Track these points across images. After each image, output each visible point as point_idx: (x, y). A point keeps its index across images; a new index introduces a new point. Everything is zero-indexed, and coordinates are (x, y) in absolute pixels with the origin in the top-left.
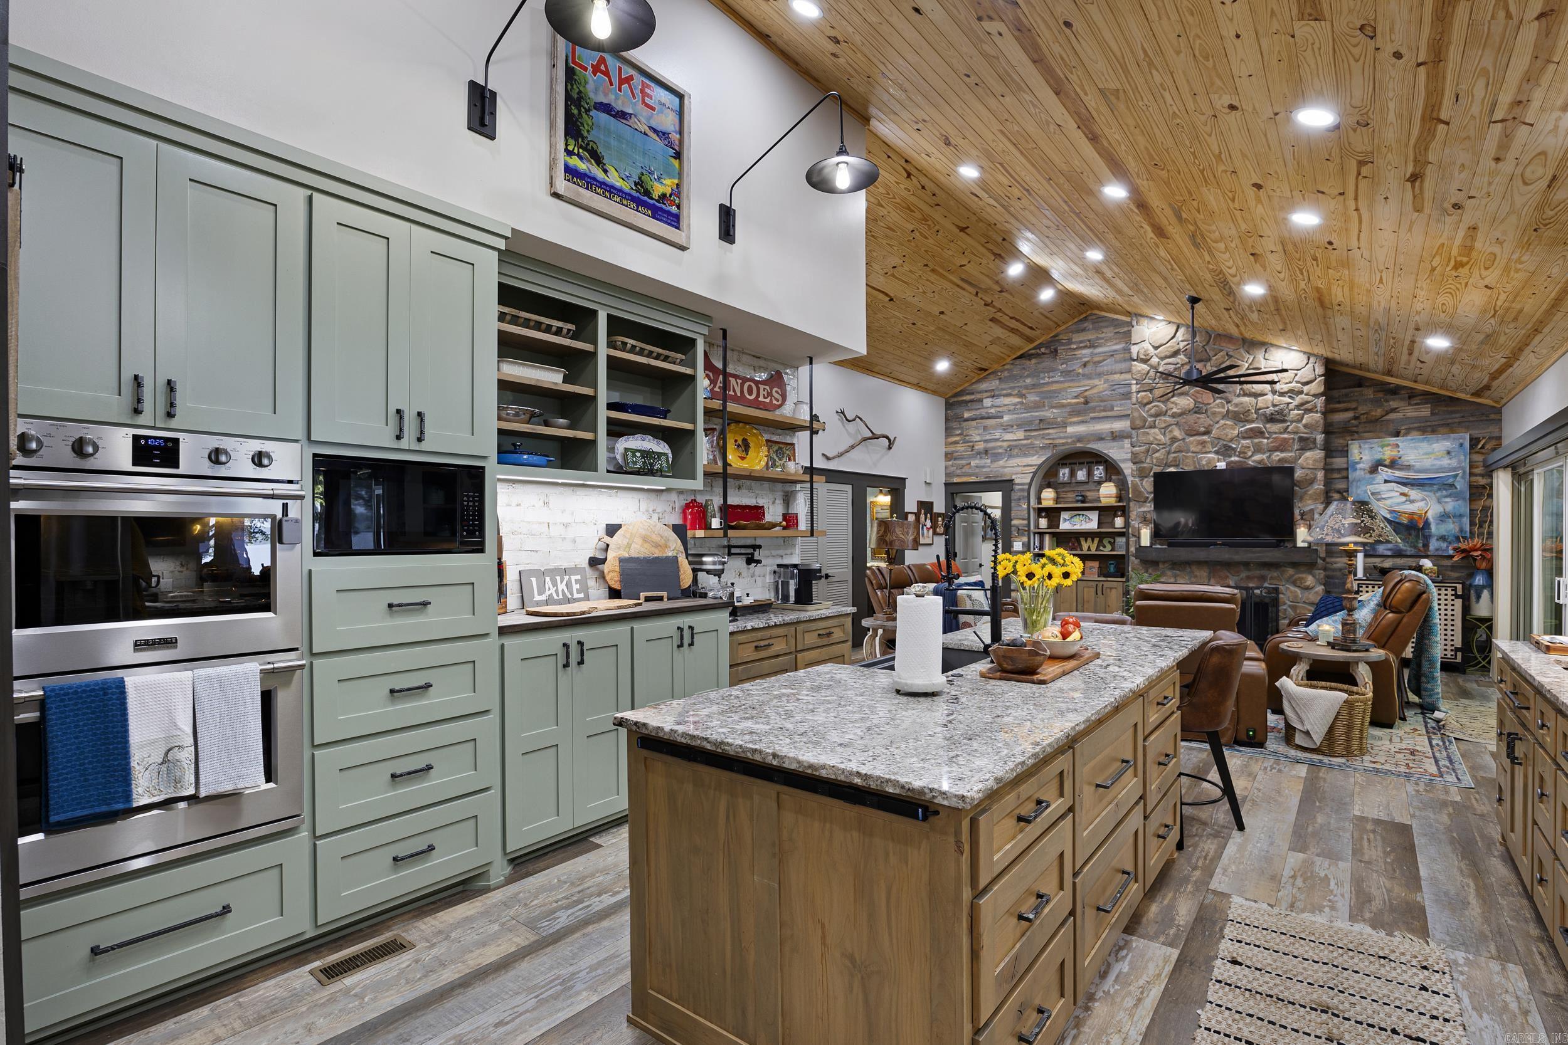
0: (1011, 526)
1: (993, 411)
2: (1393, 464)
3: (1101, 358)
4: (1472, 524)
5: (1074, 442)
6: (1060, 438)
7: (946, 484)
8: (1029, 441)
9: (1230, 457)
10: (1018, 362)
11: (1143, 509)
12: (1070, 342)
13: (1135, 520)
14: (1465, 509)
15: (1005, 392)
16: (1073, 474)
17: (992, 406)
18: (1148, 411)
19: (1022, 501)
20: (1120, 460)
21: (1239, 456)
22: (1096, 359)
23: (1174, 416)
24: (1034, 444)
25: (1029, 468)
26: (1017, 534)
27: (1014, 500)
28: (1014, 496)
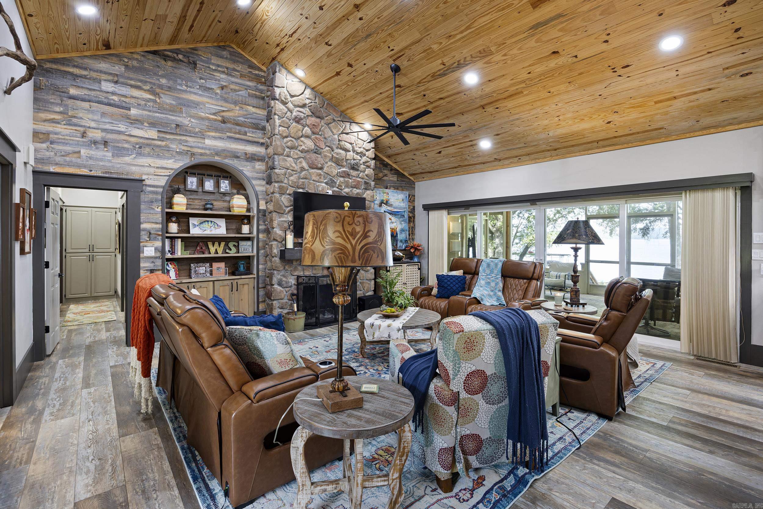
0: (139, 230)
1: (115, 98)
2: (387, 203)
3: (237, 88)
4: (409, 235)
5: (212, 155)
6: (199, 148)
7: (33, 172)
8: (164, 143)
9: (333, 187)
10: (151, 56)
11: (282, 219)
12: (208, 61)
13: (276, 228)
14: (407, 228)
15: (132, 82)
16: (201, 183)
17: (113, 93)
18: (286, 143)
19: (154, 204)
20: (253, 178)
21: (337, 188)
22: (232, 87)
23: (302, 152)
24: (169, 147)
25: (163, 171)
26: (148, 239)
27: (145, 202)
28: (143, 197)
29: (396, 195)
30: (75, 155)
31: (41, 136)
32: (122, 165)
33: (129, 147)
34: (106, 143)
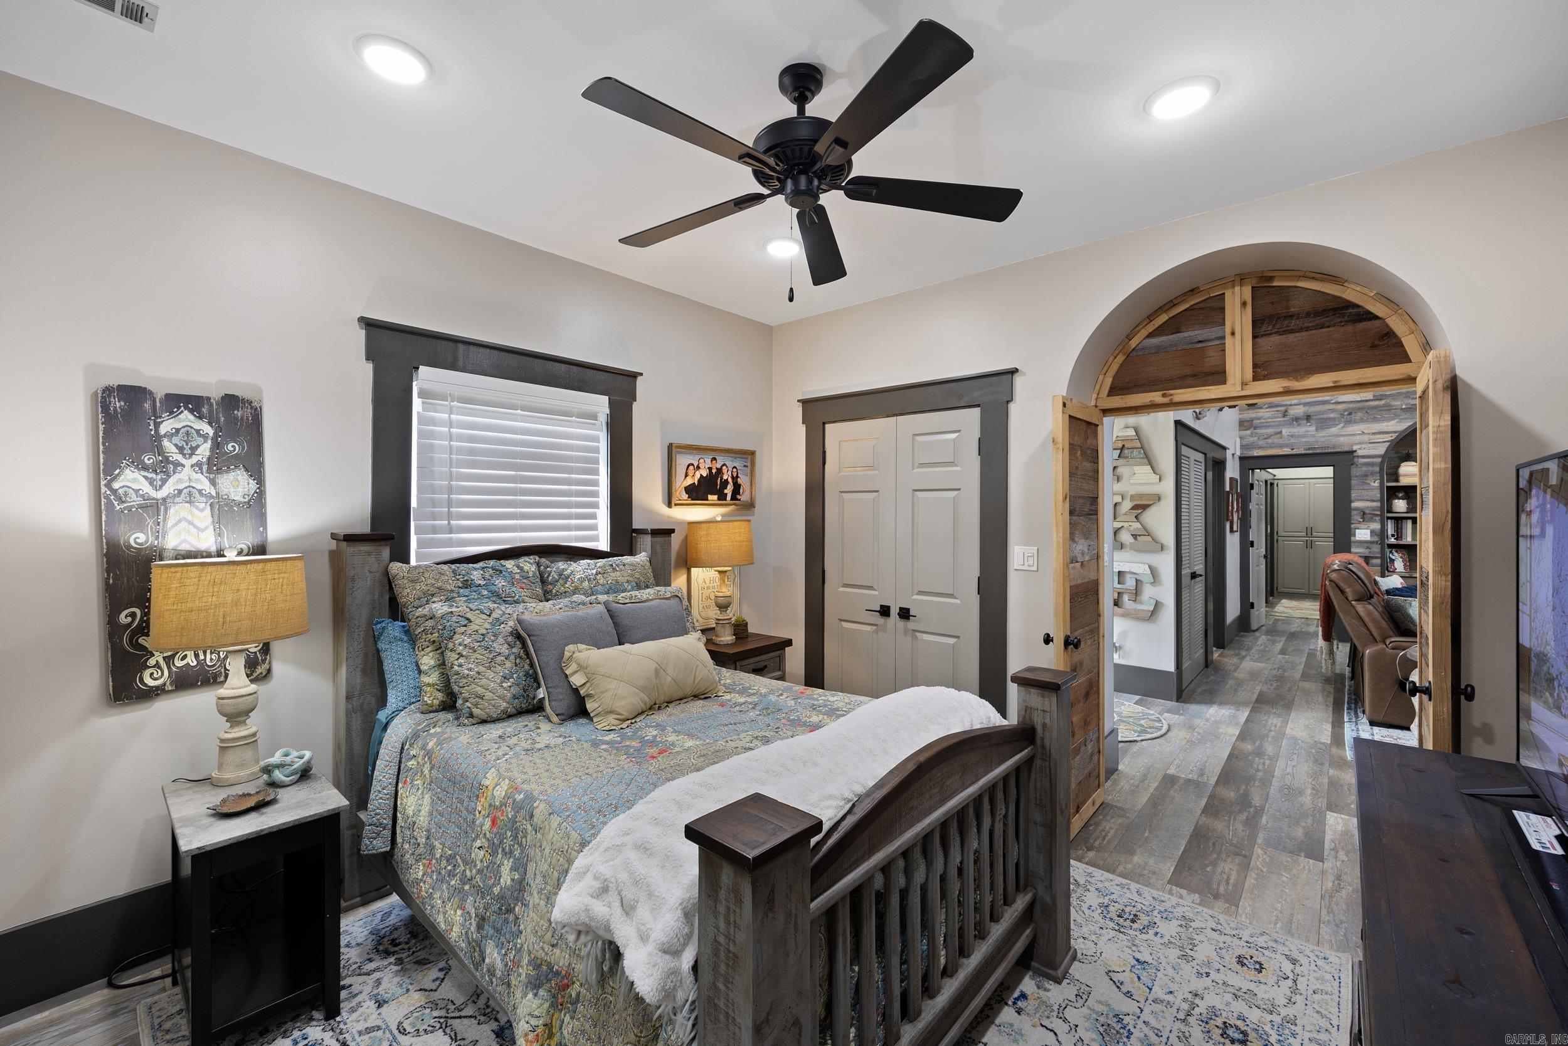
0: (1351, 509)
7: (1241, 459)
19: (1370, 478)
24: (1390, 406)
25: (1382, 436)
26: (1361, 520)
27: (1357, 476)
28: (1354, 471)
30: (1278, 436)
31: (1246, 424)
32: (1327, 438)
33: (1336, 416)
34: (1308, 418)
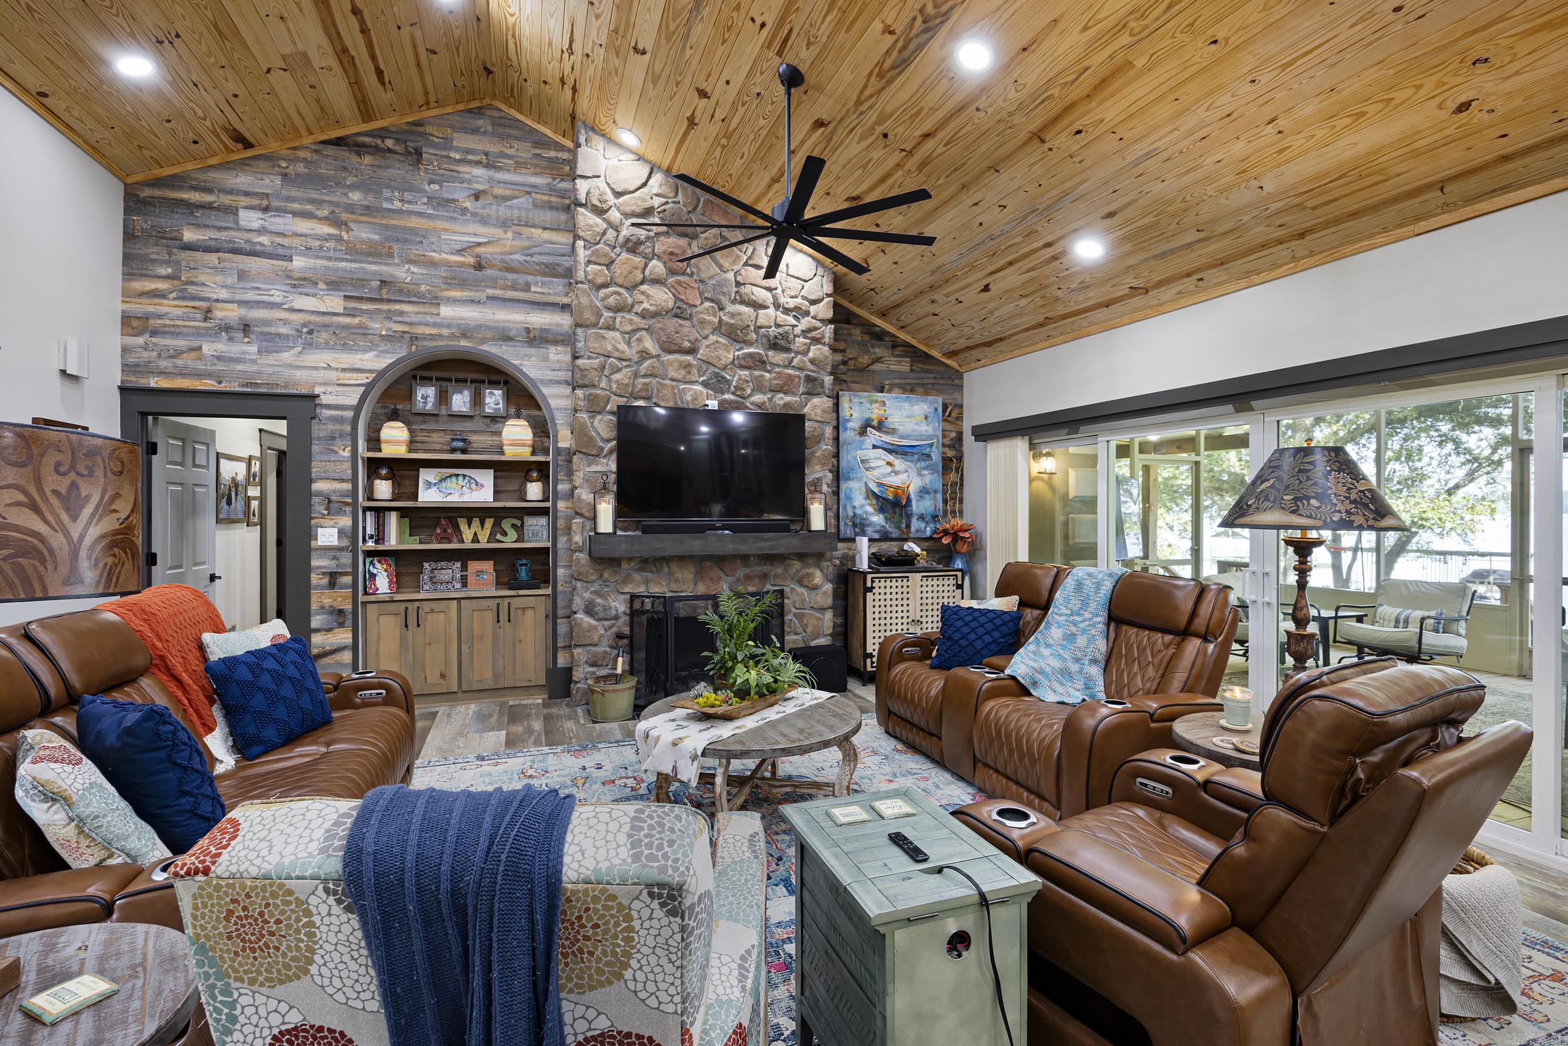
0: (310, 494)
1: (264, 239)
2: (880, 426)
3: (508, 193)
4: (945, 502)
5: (453, 336)
6: (427, 324)
7: (123, 390)
8: (356, 320)
9: (723, 393)
10: (330, 150)
11: (594, 468)
12: (447, 144)
13: (581, 487)
14: (939, 485)
15: (296, 206)
16: (443, 398)
17: (262, 231)
18: (603, 300)
19: (338, 442)
20: (543, 382)
21: (734, 393)
22: (499, 191)
23: (643, 315)
24: (366, 328)
25: (355, 375)
26: (326, 512)
27: (319, 439)
28: (318, 430)
29: (906, 405)
30: (194, 354)
31: (135, 323)
32: (280, 369)
33: (290, 332)
34: (246, 328)
